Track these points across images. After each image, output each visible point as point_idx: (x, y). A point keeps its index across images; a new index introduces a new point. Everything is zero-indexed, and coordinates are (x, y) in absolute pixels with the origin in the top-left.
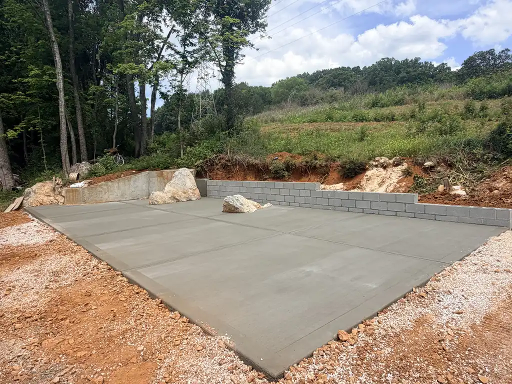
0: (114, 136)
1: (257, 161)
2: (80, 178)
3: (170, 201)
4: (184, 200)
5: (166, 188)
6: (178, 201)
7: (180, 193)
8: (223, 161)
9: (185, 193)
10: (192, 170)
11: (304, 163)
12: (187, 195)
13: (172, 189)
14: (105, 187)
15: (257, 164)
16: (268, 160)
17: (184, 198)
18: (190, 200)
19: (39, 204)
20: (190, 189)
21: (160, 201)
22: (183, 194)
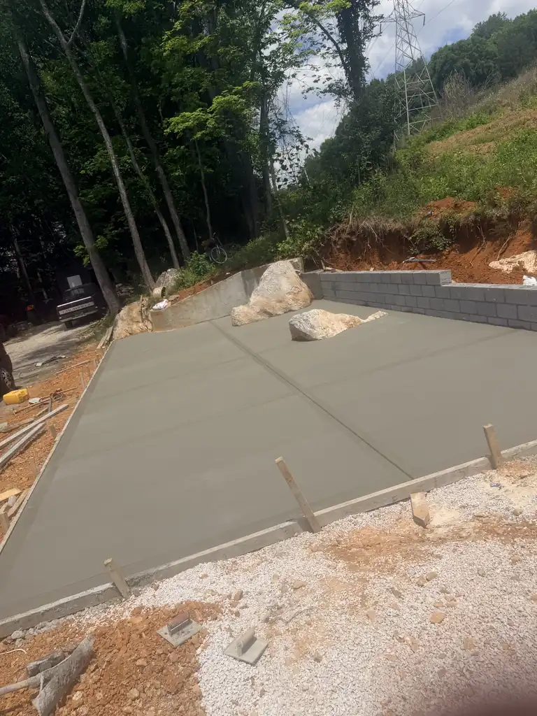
0: (208, 220)
1: (398, 225)
2: (166, 293)
3: (260, 317)
4: (280, 313)
5: (251, 300)
6: (271, 315)
7: (273, 303)
8: (344, 236)
9: (281, 302)
10: (296, 260)
11: (472, 217)
12: (283, 305)
13: (259, 298)
14: (190, 304)
15: (398, 231)
16: (415, 220)
17: (279, 309)
18: (290, 311)
19: (128, 334)
20: (289, 293)
21: (245, 320)
22: (278, 304)
